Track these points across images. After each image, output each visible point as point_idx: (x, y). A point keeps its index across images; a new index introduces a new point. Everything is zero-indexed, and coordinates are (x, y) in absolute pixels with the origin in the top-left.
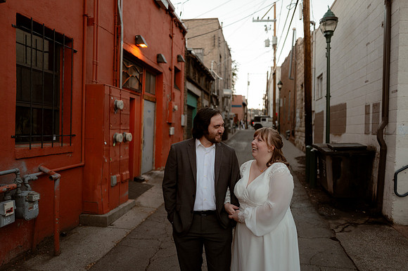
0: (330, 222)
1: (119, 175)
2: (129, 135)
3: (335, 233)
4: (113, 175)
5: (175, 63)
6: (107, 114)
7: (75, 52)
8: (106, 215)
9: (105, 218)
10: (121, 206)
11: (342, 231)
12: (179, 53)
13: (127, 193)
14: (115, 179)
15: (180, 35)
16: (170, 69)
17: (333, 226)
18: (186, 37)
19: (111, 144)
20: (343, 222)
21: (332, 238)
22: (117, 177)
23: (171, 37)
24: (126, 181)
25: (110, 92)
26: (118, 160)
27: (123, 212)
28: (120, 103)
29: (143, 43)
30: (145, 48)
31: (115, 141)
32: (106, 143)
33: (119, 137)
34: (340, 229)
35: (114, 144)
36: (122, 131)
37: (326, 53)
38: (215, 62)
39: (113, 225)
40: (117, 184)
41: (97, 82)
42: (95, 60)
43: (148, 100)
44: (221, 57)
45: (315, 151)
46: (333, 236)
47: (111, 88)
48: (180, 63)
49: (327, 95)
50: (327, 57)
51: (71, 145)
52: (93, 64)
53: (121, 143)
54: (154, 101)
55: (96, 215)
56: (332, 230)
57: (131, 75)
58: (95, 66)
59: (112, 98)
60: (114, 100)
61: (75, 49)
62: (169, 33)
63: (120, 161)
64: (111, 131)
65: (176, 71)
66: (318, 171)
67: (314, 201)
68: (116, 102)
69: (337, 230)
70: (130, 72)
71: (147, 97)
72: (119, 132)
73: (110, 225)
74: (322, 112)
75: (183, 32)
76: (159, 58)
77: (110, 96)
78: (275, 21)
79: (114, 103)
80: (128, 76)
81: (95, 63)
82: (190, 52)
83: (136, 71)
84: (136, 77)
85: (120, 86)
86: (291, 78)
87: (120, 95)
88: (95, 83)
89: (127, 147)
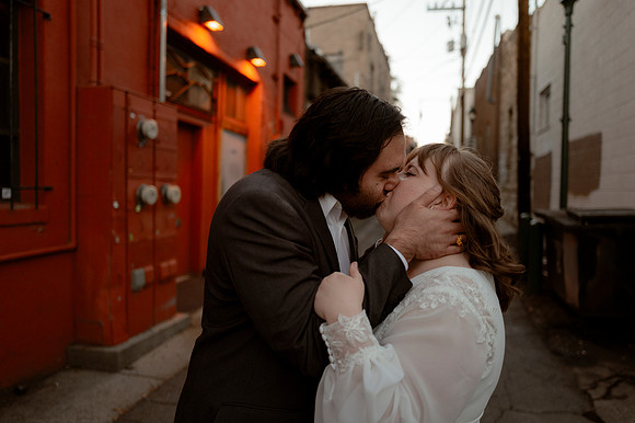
0: (577, 370)
1: (150, 268)
2: (174, 192)
3: (591, 401)
4: (137, 267)
5: (283, 68)
6: (119, 148)
7: (46, 16)
8: (119, 348)
9: (115, 355)
10: (156, 329)
11: (607, 396)
12: (293, 50)
13: (173, 302)
14: (139, 276)
15: (294, 21)
16: (275, 78)
17: (584, 382)
18: (308, 22)
19: (130, 207)
20: (605, 373)
21: (587, 415)
22: (147, 274)
23: (276, 20)
24: (170, 279)
25: (127, 101)
26: (150, 237)
27: (162, 338)
28: (151, 127)
29: (212, 19)
30: (218, 31)
31: (140, 200)
32: (116, 205)
33: (149, 193)
34: (601, 390)
35: (138, 209)
36: (158, 183)
37: (564, 37)
38: (362, 76)
39: (131, 369)
40: (146, 286)
41: (99, 83)
42: (95, 38)
43: (232, 131)
44: (372, 68)
45: (538, 224)
46: (588, 409)
47: (129, 96)
48: (295, 70)
49: (564, 117)
50: (565, 43)
51: (37, 207)
52: (91, 46)
53: (155, 205)
54: (244, 134)
55: (99, 349)
56: (585, 392)
57: (192, 82)
58: (95, 50)
59: (132, 116)
60: (137, 119)
61: (47, 10)
62: (271, 12)
63: (154, 241)
64: (130, 182)
65: (289, 84)
66: (545, 261)
67: (537, 321)
68: (141, 125)
69: (594, 394)
70: (192, 76)
71: (228, 126)
72: (149, 184)
73: (127, 368)
74: (549, 156)
75: (301, 14)
76: (250, 55)
77: (127, 111)
78: (463, 9)
79: (138, 126)
80: (186, 83)
81: (95, 44)
82: (313, 52)
83: (206, 76)
84: (204, 87)
85: (158, 96)
86: (491, 102)
87: (154, 111)
88: (94, 85)
89: (172, 215)
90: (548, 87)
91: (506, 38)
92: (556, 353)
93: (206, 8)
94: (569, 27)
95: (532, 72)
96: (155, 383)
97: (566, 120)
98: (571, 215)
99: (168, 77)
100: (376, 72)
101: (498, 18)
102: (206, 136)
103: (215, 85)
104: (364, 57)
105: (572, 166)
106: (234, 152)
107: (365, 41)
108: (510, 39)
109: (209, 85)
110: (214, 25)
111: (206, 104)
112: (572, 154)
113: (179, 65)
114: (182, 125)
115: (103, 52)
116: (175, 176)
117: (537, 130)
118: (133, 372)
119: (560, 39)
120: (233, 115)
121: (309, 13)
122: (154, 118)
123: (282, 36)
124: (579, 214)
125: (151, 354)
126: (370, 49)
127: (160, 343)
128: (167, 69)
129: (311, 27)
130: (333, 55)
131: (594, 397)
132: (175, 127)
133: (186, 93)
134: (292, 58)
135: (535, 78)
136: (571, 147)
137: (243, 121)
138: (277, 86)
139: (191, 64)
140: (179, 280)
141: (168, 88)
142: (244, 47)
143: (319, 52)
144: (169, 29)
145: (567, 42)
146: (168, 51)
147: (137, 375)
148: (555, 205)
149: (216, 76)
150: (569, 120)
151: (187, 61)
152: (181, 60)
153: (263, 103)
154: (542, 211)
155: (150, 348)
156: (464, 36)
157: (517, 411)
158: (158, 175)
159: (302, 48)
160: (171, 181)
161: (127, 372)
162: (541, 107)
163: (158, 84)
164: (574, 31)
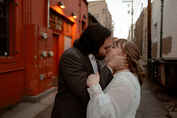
0: (165, 103)
1: (45, 74)
2: (52, 53)
3: (169, 112)
4: (41, 74)
5: (82, 19)
6: (37, 41)
7: (16, 5)
8: (36, 97)
10: (47, 91)
11: (173, 111)
12: (84, 14)
13: (51, 84)
14: (42, 77)
15: (85, 5)
16: (79, 21)
17: (167, 107)
18: (89, 6)
19: (39, 57)
20: (173, 104)
21: (167, 116)
22: (44, 76)
23: (80, 5)
24: (51, 77)
25: (39, 28)
26: (45, 66)
27: (48, 94)
28: (45, 35)
29: (62, 5)
30: (64, 9)
31: (42, 56)
32: (36, 57)
33: (45, 53)
34: (172, 109)
35: (42, 58)
36: (47, 51)
37: (161, 9)
38: (104, 21)
39: (40, 102)
40: (44, 79)
41: (31, 23)
42: (30, 11)
43: (68, 36)
44: (107, 18)
45: (154, 62)
46: (168, 114)
47: (39, 26)
48: (85, 19)
49: (161, 32)
50: (161, 11)
51: (14, 57)
52: (29, 13)
53: (46, 57)
54: (71, 37)
55: (31, 97)
56: (167, 110)
57: (56, 23)
58: (30, 14)
59: (40, 32)
60: (41, 33)
61: (16, 3)
62: (78, 3)
63: (46, 67)
64: (39, 50)
65: (83, 23)
66: (155, 72)
67: (153, 89)
68: (43, 35)
69: (170, 110)
70: (57, 21)
71: (67, 35)
72: (45, 51)
73: (39, 102)
74: (157, 43)
75: (87, 4)
76: (72, 15)
77: (38, 31)
78: (132, 2)
79: (42, 35)
80: (55, 23)
81: (30, 12)
82: (90, 14)
83: (60, 21)
84: (60, 24)
85: (47, 27)
86: (140, 28)
87: (46, 31)
88: (30, 24)
89: (51, 60)
90: (156, 23)
91: (144, 10)
92: (159, 99)
93: (60, 2)
94: (162, 6)
95: (152, 19)
96: (47, 106)
97: (161, 33)
98: (163, 60)
99: (50, 21)
100: (108, 20)
101: (142, 4)
102: (60, 38)
103: (63, 24)
104: (104, 15)
105: (163, 46)
106: (68, 42)
107: (105, 11)
108: (146, 10)
109: (61, 23)
110: (62, 7)
111: (60, 29)
112: (163, 42)
113: (53, 18)
114: (54, 35)
115: (32, 15)
116: (52, 49)
117: (153, 36)
118: (41, 103)
119: (160, 10)
120: (68, 32)
121: (89, 3)
122: (46, 33)
123: (81, 9)
124: (165, 59)
125: (45, 98)
126: (106, 13)
127: (48, 95)
128: (50, 19)
129: (89, 7)
130: (96, 15)
131: (169, 111)
132: (52, 35)
133: (55, 26)
134: (84, 16)
135: (153, 21)
136: (163, 40)
137: (71, 34)
138: (80, 24)
139: (56, 18)
140: (53, 78)
141: (50, 24)
142: (71, 13)
143: (92, 14)
144: (50, 8)
145: (162, 11)
146: (50, 14)
147: (41, 104)
148: (158, 57)
149: (63, 21)
150: (162, 33)
151: (55, 17)
152: (53, 17)
153: (76, 28)
154: (155, 58)
155: (45, 97)
156: (132, 9)
157: (148, 115)
158: (47, 49)
159: (87, 13)
160: (51, 50)
161: (39, 103)
162: (154, 29)
163: (47, 23)
164: (164, 8)
